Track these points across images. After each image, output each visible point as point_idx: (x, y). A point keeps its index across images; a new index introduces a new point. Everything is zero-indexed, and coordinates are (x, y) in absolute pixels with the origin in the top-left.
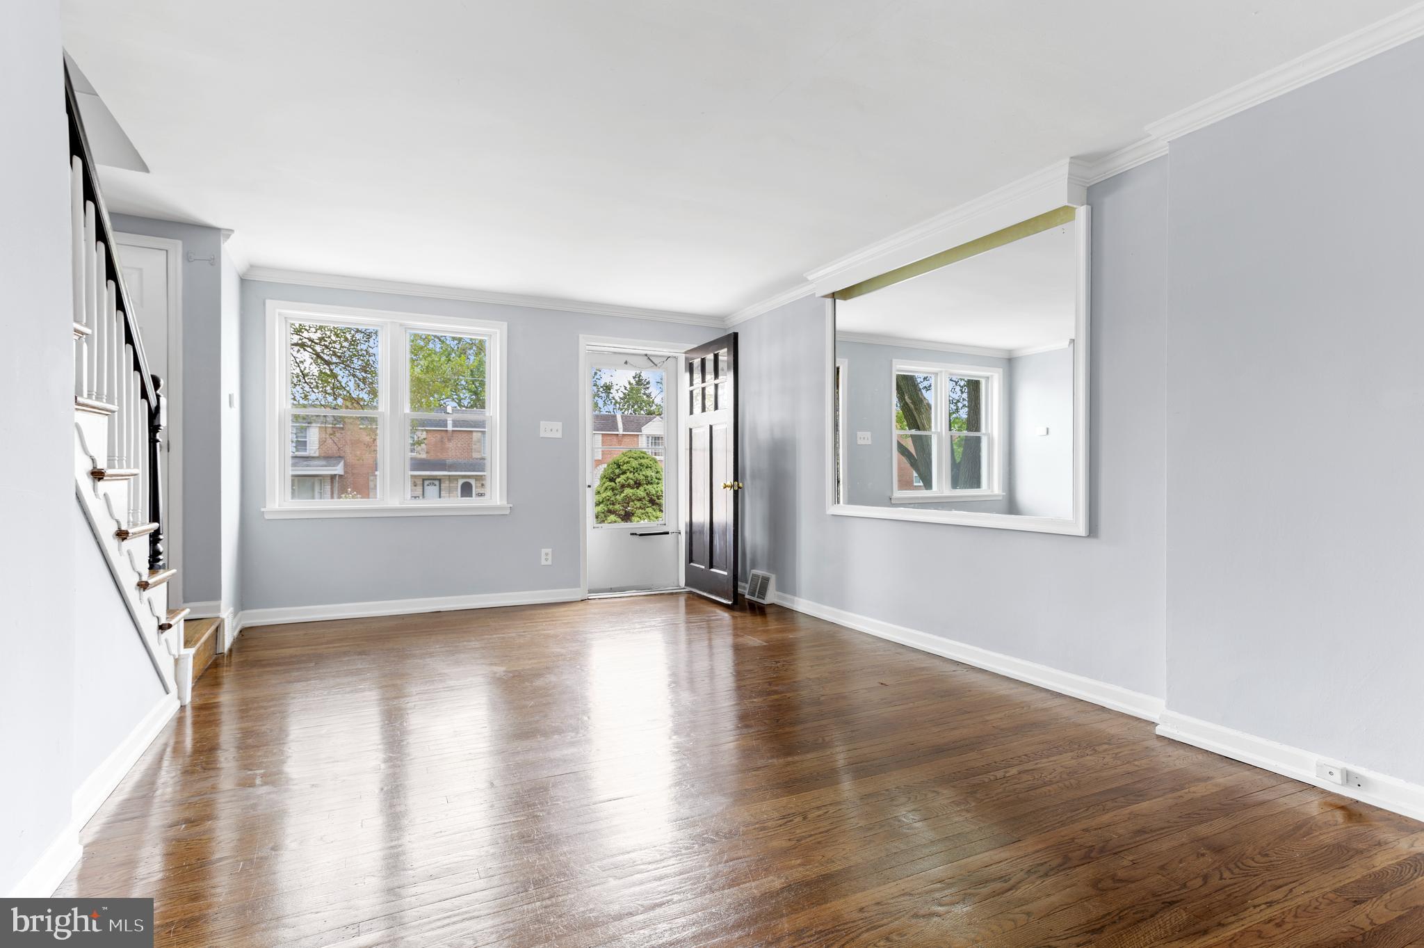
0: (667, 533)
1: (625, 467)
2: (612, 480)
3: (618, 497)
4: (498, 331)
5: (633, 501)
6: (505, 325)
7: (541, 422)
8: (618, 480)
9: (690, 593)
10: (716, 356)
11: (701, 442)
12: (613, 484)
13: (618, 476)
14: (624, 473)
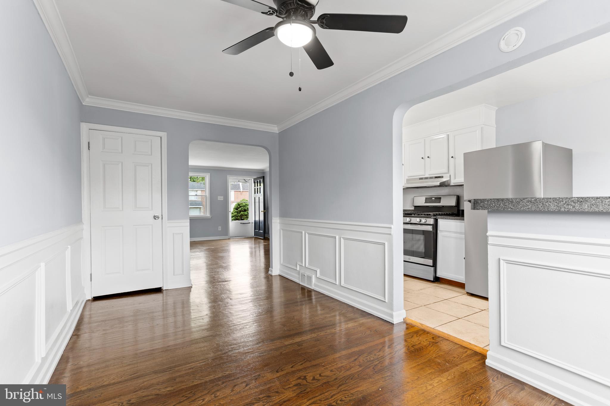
0: (250, 223)
1: (241, 205)
2: (237, 209)
3: (239, 215)
4: (208, 175)
5: (244, 216)
6: (209, 174)
7: (218, 197)
8: (239, 209)
9: (256, 237)
10: (260, 181)
11: (257, 200)
12: (237, 210)
13: (239, 208)
14: (241, 207)
